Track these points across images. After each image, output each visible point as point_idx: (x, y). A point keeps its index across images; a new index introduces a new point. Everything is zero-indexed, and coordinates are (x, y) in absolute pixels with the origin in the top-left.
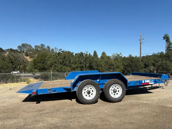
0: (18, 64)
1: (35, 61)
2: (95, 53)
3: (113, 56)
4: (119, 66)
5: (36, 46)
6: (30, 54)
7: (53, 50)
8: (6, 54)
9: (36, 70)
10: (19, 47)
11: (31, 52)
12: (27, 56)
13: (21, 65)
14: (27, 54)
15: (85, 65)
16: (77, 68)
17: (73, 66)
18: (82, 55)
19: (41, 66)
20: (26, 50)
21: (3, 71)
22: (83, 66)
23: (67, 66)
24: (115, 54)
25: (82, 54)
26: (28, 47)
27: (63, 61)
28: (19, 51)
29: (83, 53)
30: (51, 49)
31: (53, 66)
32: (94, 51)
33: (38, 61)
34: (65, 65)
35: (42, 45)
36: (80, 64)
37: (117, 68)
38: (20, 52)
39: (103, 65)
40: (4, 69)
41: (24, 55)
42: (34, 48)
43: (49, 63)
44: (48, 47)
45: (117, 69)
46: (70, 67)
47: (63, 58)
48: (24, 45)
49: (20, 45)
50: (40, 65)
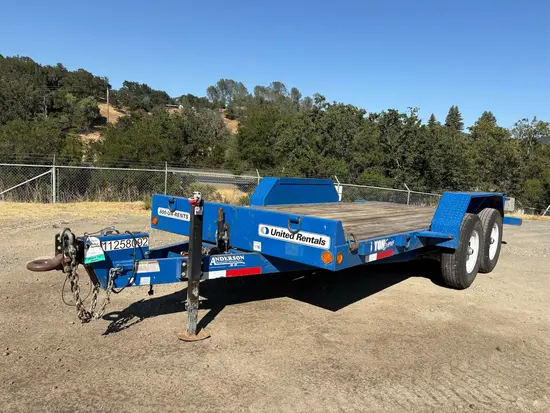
0: (202, 142)
1: (244, 135)
2: (454, 116)
3: (519, 128)
4: (540, 171)
5: (258, 89)
6: (241, 113)
7: (308, 100)
8: (171, 111)
9: (245, 164)
10: (212, 90)
11: (242, 108)
12: (232, 118)
13: (208, 144)
14: (232, 111)
15: (404, 158)
16: (372, 165)
17: (358, 158)
18: (396, 119)
19: (259, 151)
20: (230, 101)
21: (145, 160)
22: (392, 160)
23: (339, 156)
24: (529, 123)
25: (393, 117)
26: (234, 92)
27: (325, 141)
28: (211, 101)
29: (399, 113)
30: (303, 98)
31: (291, 154)
32: (452, 109)
33: (250, 137)
34: (331, 152)
35: (278, 85)
36: (386, 151)
37: (531, 177)
38: (213, 107)
39: (472, 161)
40: (148, 154)
41: (223, 116)
42: (253, 95)
43: (279, 142)
44: (295, 92)
45: (528, 181)
46: (348, 161)
47: (325, 127)
48: (223, 85)
49: (214, 84)
50: (255, 147)
